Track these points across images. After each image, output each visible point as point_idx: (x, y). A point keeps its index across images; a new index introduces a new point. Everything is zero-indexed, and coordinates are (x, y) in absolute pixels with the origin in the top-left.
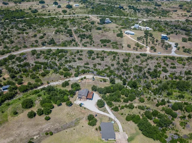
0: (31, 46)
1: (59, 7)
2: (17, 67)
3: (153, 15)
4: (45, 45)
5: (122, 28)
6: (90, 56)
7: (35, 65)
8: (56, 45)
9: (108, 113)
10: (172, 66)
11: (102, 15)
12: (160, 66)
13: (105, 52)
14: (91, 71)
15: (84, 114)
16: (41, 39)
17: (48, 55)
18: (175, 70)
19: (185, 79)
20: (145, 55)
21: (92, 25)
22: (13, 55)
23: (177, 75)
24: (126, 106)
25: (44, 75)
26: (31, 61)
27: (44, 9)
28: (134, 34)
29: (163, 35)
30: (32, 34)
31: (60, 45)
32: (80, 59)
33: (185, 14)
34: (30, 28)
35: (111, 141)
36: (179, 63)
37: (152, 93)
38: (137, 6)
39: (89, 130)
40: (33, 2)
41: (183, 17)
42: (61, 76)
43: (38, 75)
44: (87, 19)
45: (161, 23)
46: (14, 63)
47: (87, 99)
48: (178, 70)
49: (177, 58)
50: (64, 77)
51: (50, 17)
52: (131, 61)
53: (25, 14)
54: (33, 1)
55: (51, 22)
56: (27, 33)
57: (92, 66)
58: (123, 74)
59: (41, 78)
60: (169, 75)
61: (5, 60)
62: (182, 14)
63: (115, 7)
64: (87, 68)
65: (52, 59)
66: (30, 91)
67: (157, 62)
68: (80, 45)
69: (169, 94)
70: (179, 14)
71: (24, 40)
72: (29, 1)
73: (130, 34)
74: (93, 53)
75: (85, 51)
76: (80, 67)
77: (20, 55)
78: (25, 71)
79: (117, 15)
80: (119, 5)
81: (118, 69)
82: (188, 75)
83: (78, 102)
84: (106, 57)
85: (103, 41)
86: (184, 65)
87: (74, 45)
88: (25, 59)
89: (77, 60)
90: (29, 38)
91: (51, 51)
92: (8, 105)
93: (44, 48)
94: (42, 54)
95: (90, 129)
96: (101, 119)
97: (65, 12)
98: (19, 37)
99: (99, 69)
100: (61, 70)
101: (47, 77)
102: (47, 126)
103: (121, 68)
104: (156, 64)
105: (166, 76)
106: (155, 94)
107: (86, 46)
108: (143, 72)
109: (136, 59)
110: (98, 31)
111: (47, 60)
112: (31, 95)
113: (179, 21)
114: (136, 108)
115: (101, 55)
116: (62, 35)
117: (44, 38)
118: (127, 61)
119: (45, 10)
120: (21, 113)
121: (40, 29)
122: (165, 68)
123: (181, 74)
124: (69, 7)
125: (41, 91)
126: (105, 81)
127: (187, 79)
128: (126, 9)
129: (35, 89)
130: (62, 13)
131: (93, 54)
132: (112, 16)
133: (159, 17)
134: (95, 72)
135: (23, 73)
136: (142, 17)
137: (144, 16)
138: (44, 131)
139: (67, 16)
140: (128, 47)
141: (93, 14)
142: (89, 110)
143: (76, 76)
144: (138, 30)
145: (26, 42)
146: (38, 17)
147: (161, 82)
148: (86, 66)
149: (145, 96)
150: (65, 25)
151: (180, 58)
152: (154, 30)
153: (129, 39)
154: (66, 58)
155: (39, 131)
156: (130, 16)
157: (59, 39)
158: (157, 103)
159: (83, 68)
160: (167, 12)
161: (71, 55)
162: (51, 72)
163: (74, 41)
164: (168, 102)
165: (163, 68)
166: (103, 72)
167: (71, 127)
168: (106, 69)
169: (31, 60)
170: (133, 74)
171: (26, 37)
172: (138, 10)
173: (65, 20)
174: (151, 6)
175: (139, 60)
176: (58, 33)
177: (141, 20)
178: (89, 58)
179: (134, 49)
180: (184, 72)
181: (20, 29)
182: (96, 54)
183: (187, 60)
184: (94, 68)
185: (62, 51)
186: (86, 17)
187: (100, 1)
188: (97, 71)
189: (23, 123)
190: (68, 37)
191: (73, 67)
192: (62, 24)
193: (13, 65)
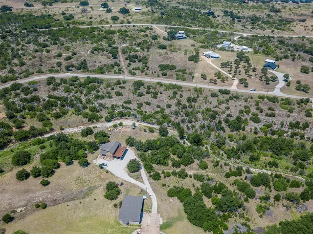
0: (50, 70)
1: (109, 11)
2: (21, 101)
3: (262, 27)
4: (71, 70)
5: (202, 47)
6: (137, 89)
7: (48, 101)
8: (88, 71)
9: (142, 182)
10: (270, 112)
11: (175, 25)
12: (248, 112)
13: (161, 85)
14: (133, 115)
15: (103, 180)
16: (67, 60)
17: (71, 85)
18: (273, 119)
19: (288, 135)
20: (226, 92)
21: (153, 41)
22: (19, 84)
23: (275, 128)
24: (175, 173)
25: (58, 116)
26: (43, 94)
27: (85, 14)
28: (218, 57)
29: (267, 60)
30: (55, 53)
31: (94, 72)
32: (118, 94)
34: (55, 44)
35: (133, 225)
36: (283, 108)
37: (225, 156)
38: (239, 12)
39: (103, 206)
40: (71, 4)
42: (84, 120)
43: (49, 116)
44: (148, 32)
45: (272, 40)
46: (17, 95)
47: (115, 157)
48: (278, 120)
49: (282, 100)
50: (89, 121)
51: (89, 27)
52: (200, 102)
53: (53, 22)
54: (72, 2)
55: (91, 34)
56: (48, 51)
58: (183, 121)
59: (53, 121)
60: (262, 127)
61: (6, 91)
63: (200, 13)
64: (127, 108)
65: (76, 93)
66: (32, 139)
68: (126, 72)
69: (253, 159)
70: (307, 27)
71: (41, 61)
72: (66, 2)
73: (212, 57)
74: (143, 85)
75: (130, 81)
76: (117, 106)
77: (29, 84)
78: (31, 109)
79: (200, 26)
80: (208, 9)
81: (176, 113)
82: (294, 128)
83: (99, 161)
84: (161, 93)
85: (163, 68)
86: (291, 111)
87: (115, 72)
88: (36, 90)
89: (114, 96)
90: (50, 58)
91: (78, 79)
93: (69, 75)
94: (63, 84)
95: (105, 205)
96: (128, 191)
97: (115, 19)
98: (34, 57)
99: (146, 112)
100: (87, 111)
101: (61, 120)
102: (41, 194)
103: (182, 111)
104: (243, 109)
105: (256, 129)
106: (229, 158)
107: (134, 74)
108: (217, 121)
109: (210, 99)
110: (160, 51)
111: (67, 94)
112: (31, 145)
113: (305, 37)
114: (191, 177)
115: (155, 89)
116: (102, 55)
117: (72, 60)
118: (195, 100)
119: (87, 15)
120: (8, 172)
121: (70, 45)
122: (257, 115)
123: (282, 127)
124: (125, 11)
125: (48, 140)
126: (152, 131)
127: (292, 136)
128: (218, 16)
129: (39, 138)
130: (110, 21)
131: (142, 87)
132: (191, 27)
133: (270, 31)
134: (139, 116)
135: (28, 112)
136: (243, 30)
137: (247, 28)
138: (35, 201)
139: (116, 26)
140: (202, 78)
141: (159, 24)
142: (114, 175)
143: (108, 120)
144: (228, 51)
145: (43, 65)
146: (71, 26)
147: (244, 138)
148: (128, 106)
149: (210, 160)
150: (110, 39)
151: (286, 99)
152: (256, 52)
153: (208, 65)
154: (98, 91)
156: (222, 28)
157: (95, 62)
158: (228, 171)
159: (121, 109)
160: (287, 21)
161: (107, 87)
162: (70, 113)
163: (118, 66)
165: (253, 114)
166: (150, 116)
167: (78, 199)
168: (157, 112)
170: (199, 122)
171: (46, 57)
172: (239, 18)
173: (113, 32)
174: (263, 12)
175: (214, 101)
176: (96, 52)
177: (239, 35)
178: (134, 93)
179: (211, 82)
180: (288, 123)
181: (40, 45)
182: (146, 87)
183: (298, 104)
184: (138, 109)
185: (95, 80)
186: (147, 28)
187: (179, 3)
188: (142, 114)
189: (6, 187)
190: (110, 58)
191: (106, 106)
192: (105, 38)
193: (16, 99)
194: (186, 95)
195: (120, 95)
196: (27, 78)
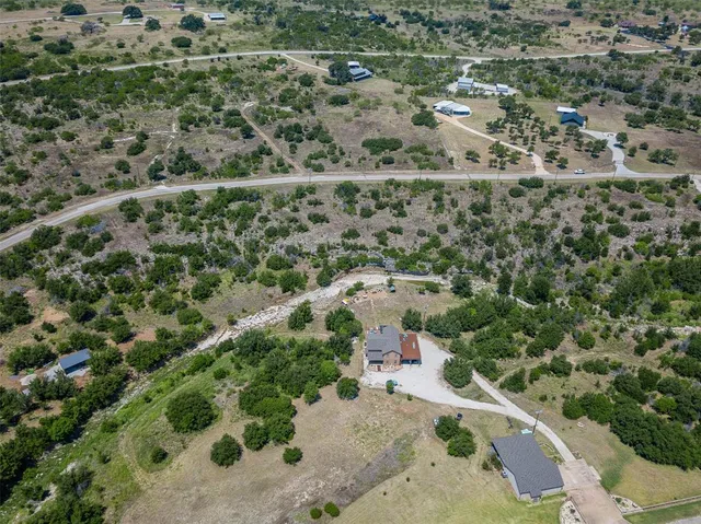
0: (109, 185)
1: (153, 25)
2: (85, 272)
3: (497, 42)
4: (163, 178)
5: (423, 93)
6: (351, 202)
7: (157, 261)
8: (206, 174)
9: (495, 402)
10: (635, 211)
11: (327, 50)
12: (598, 218)
13: (398, 185)
14: (373, 260)
15: (411, 417)
16: (135, 154)
17: (190, 215)
18: (646, 223)
19: (684, 251)
20: (536, 183)
21: (308, 89)
22: (50, 229)
23: (659, 241)
24: (544, 369)
25: (203, 294)
26: (135, 245)
27: (95, 36)
28: (467, 113)
29: (560, 109)
30: (90, 140)
31: (218, 174)
32: (318, 219)
33: (599, 32)
34: (74, 116)
35: (550, 497)
36: (653, 201)
37: (606, 313)
38: (431, 13)
39: (459, 473)
40: (32, 12)
41: (596, 44)
42: (270, 291)
43: (178, 296)
44: (280, 69)
45: (535, 67)
46: (63, 259)
47: (403, 361)
48: (659, 225)
49: (642, 184)
50: (284, 292)
51: (133, 66)
52: (497, 210)
53: (24, 62)
54: (32, 6)
55: (143, 84)
56: (70, 137)
57: (374, 242)
58: (488, 257)
59: (194, 305)
60: (634, 242)
61: (24, 251)
62: (590, 33)
63: (357, 19)
64: (354, 248)
65: (211, 230)
66: (174, 360)
67: (582, 203)
68: (297, 167)
69: (658, 309)
70: (579, 35)
71: (69, 164)
72: (18, 8)
73: (455, 113)
74: (358, 191)
75: (324, 186)
76: (330, 248)
77: (79, 226)
78: (124, 287)
79: (379, 49)
80: (364, 10)
81: (466, 242)
82: (692, 237)
83: (374, 379)
84: (409, 203)
85: (374, 146)
86: (670, 204)
87: (273, 171)
88: (107, 238)
89: (310, 224)
90: (87, 154)
91: (196, 197)
92: (112, 427)
93: (162, 189)
94: (167, 214)
95: (462, 471)
96: (481, 427)
97: (183, 44)
98: (43, 156)
99: (402, 250)
100: (262, 268)
101: (215, 301)
102: (301, 486)
103: (474, 237)
104: (585, 212)
105: (625, 249)
106: (615, 315)
107: (319, 169)
108: (549, 245)
109: (512, 201)
110: (338, 109)
111: (193, 235)
112: (184, 375)
113: (589, 57)
114: (578, 369)
115: (389, 195)
116: (211, 132)
117: (147, 152)
118: (486, 208)
119: (103, 39)
120: (178, 452)
121: (115, 116)
122: (617, 221)
123: (670, 237)
124: (194, 24)
125: (219, 356)
126: (434, 289)
127: (692, 253)
128: (397, 23)
129: (190, 353)
130: (175, 50)
131: (358, 195)
132: (363, 51)
133: (518, 48)
134: (390, 262)
135: (117, 295)
136: (466, 50)
137: (469, 45)
138: (298, 505)
139: (198, 62)
140: (468, 159)
141: (292, 49)
142: (426, 401)
143: (324, 282)
144: (475, 96)
145: (82, 172)
146: (82, 68)
147: (616, 272)
148: (351, 241)
149: (587, 327)
150: (206, 94)
151: (648, 183)
152: (528, 95)
153: (456, 128)
154: (264, 219)
155: (281, 506)
156: (425, 49)
157: (207, 150)
158: (635, 343)
159: (343, 253)
160: (537, 27)
161: (281, 208)
162: (224, 281)
163: (268, 154)
164: (670, 336)
165: (609, 221)
166: (416, 257)
167: (393, 473)
168: (425, 248)
169: (133, 243)
170: (518, 253)
171: (72, 152)
172: (440, 25)
173: (200, 76)
174: (478, 11)
175: (522, 202)
176: (191, 127)
177: (466, 62)
178: (351, 212)
179: (491, 166)
180: (678, 229)
181: (34, 123)
182: (369, 194)
183: (673, 188)
184: (383, 247)
185: (238, 195)
186: (273, 61)
188: (395, 256)
189: (203, 490)
190: (236, 139)
191: (304, 250)
192: (192, 91)
193: (67, 270)
194: (465, 202)
195: (322, 221)
196: (61, 211)
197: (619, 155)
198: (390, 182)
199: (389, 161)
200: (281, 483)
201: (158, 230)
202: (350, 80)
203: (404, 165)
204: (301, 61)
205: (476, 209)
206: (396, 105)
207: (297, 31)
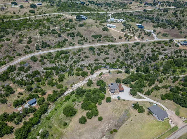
0: (25, 52)
1: (22, 7)
3: (115, 8)
4: (40, 49)
6: (94, 52)
7: (46, 72)
8: (52, 47)
9: (144, 98)
10: (163, 49)
11: (73, 12)
12: (155, 51)
13: (104, 46)
14: (103, 67)
15: (126, 105)
16: (30, 43)
17: (51, 59)
18: (166, 51)
20: (138, 43)
21: (72, 23)
22: (12, 66)
23: (169, 55)
24: (153, 89)
27: (5, 11)
28: (115, 27)
30: (15, 40)
31: (55, 47)
33: (140, 5)
34: (8, 34)
36: (166, 46)
37: (163, 74)
38: (96, 1)
41: (140, 8)
42: (79, 77)
43: (54, 81)
44: (62, 18)
45: (127, 14)
46: (18, 74)
47: (120, 91)
48: (169, 51)
49: (162, 42)
50: (83, 77)
51: (20, 19)
52: (131, 51)
55: (25, 24)
56: (8, 40)
57: (103, 62)
58: (131, 63)
59: (60, 83)
60: (164, 56)
62: (138, 5)
63: (77, 3)
64: (98, 64)
65: (58, 62)
66: (59, 98)
67: (150, 48)
68: (76, 44)
70: (135, 6)
71: (11, 47)
73: (112, 27)
74: (95, 49)
75: (85, 48)
76: (92, 64)
77: (20, 65)
79: (86, 11)
81: (125, 60)
82: (177, 54)
83: (114, 96)
84: (108, 51)
86: (170, 46)
87: (70, 45)
89: (85, 59)
90: (15, 44)
91: (51, 54)
92: (48, 118)
93: (41, 53)
94: (45, 59)
95: (143, 116)
96: (144, 105)
97: (33, 12)
99: (111, 63)
100: (75, 72)
101: (65, 81)
102: (105, 126)
104: (151, 50)
105: (162, 58)
106: (165, 74)
107: (82, 44)
108: (145, 59)
109: (134, 48)
110: (81, 28)
111: (54, 64)
112: (63, 102)
113: (139, 11)
114: (161, 88)
115: (103, 49)
116: (49, 36)
117: (33, 43)
119: (8, 12)
120: (70, 122)
121: (20, 33)
122: (159, 51)
123: (172, 54)
125: (71, 96)
126: (120, 72)
127: (177, 57)
128: (88, 4)
129: (63, 96)
130: (31, 14)
132: (82, 12)
133: (121, 10)
134: (108, 67)
135: (37, 83)
136: (108, 11)
138: (106, 131)
139: (39, 17)
140: (119, 39)
141: (63, 12)
142: (128, 100)
143: (92, 73)
144: (116, 22)
145: (16, 49)
147: (162, 63)
148: (97, 62)
149: (160, 77)
150: (44, 26)
151: (164, 41)
152: (128, 21)
154: (72, 58)
155: (102, 132)
156: (98, 11)
157: (50, 41)
158: (171, 80)
159: (95, 65)
160: (124, 4)
161: (75, 55)
162: (66, 76)
163: (67, 41)
164: (179, 77)
165: (157, 51)
166: (114, 65)
167: (127, 119)
168: (116, 62)
169: (38, 68)
170: (138, 61)
171: (11, 44)
172: (99, 4)
173: (41, 21)
175: (136, 48)
176: (43, 35)
177: (110, 14)
178: (94, 55)
179: (126, 40)
180: (173, 52)
182: (98, 49)
183: (170, 42)
184: (105, 63)
185: (63, 52)
186: (59, 16)
188: (109, 65)
189: (80, 131)
190: (57, 37)
191: (85, 66)
192: (40, 25)
193: (21, 77)
194: (122, 50)
195: (88, 57)
196: (13, 61)
197: (155, 35)
198: (102, 46)
199: (100, 41)
200: (99, 126)
201: (44, 64)
202: (82, 20)
203: (104, 41)
204: (67, 15)
205: (126, 51)
206: (97, 26)
207: (63, 7)
